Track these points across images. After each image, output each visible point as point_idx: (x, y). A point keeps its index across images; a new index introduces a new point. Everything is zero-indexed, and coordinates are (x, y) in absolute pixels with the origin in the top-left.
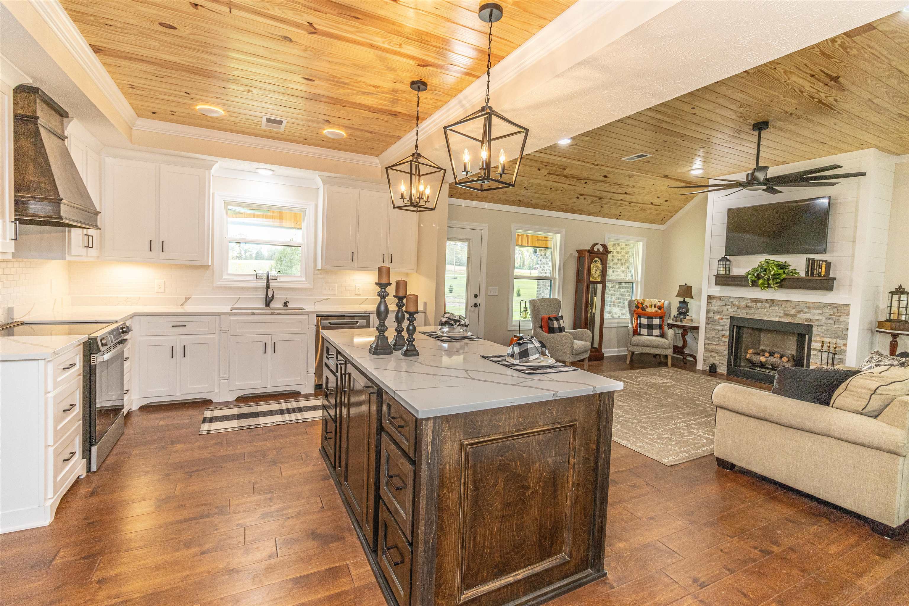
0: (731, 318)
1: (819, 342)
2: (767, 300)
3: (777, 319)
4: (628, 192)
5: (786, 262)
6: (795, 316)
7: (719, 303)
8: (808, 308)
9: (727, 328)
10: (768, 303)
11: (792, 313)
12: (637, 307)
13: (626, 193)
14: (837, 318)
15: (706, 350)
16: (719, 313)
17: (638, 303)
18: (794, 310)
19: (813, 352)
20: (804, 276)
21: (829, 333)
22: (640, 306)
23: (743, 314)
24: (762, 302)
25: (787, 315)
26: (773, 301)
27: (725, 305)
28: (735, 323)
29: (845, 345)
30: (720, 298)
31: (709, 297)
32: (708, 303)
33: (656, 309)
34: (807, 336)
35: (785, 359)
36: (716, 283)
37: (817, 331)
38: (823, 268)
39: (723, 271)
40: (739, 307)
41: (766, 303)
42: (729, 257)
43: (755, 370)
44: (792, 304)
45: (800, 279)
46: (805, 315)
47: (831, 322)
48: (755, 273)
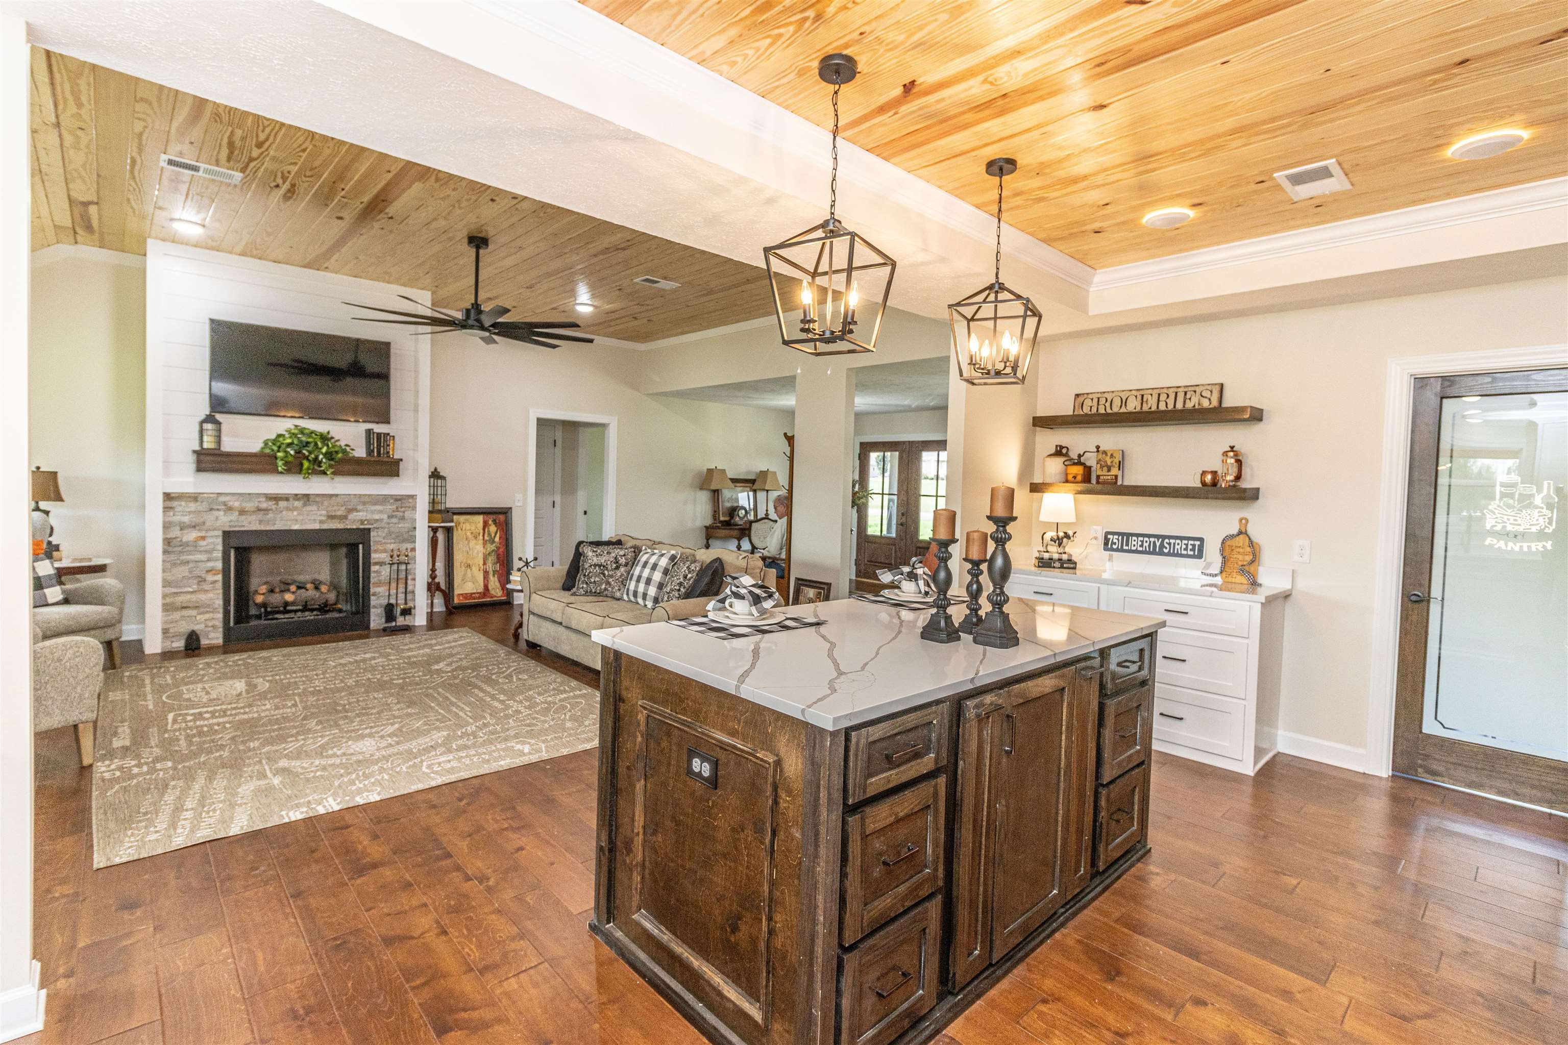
0: (227, 535)
1: (385, 551)
2: (296, 495)
3: (317, 526)
5: (328, 433)
6: (345, 517)
7: (192, 506)
8: (364, 503)
9: (219, 554)
10: (298, 500)
11: (339, 513)
14: (401, 514)
15: (168, 608)
16: (194, 527)
18: (343, 508)
19: (374, 568)
20: (364, 455)
21: (393, 536)
23: (251, 524)
24: (287, 499)
25: (331, 517)
26: (307, 496)
27: (211, 509)
28: (235, 542)
29: (413, 550)
30: (195, 498)
31: (168, 496)
32: (166, 509)
34: (361, 546)
35: (324, 588)
36: (201, 468)
37: (378, 536)
38: (391, 445)
39: (209, 443)
40: (242, 512)
41: (294, 499)
42: (219, 417)
43: (277, 619)
44: (339, 499)
45: (358, 461)
46: (360, 515)
47: (394, 520)
48: (289, 450)
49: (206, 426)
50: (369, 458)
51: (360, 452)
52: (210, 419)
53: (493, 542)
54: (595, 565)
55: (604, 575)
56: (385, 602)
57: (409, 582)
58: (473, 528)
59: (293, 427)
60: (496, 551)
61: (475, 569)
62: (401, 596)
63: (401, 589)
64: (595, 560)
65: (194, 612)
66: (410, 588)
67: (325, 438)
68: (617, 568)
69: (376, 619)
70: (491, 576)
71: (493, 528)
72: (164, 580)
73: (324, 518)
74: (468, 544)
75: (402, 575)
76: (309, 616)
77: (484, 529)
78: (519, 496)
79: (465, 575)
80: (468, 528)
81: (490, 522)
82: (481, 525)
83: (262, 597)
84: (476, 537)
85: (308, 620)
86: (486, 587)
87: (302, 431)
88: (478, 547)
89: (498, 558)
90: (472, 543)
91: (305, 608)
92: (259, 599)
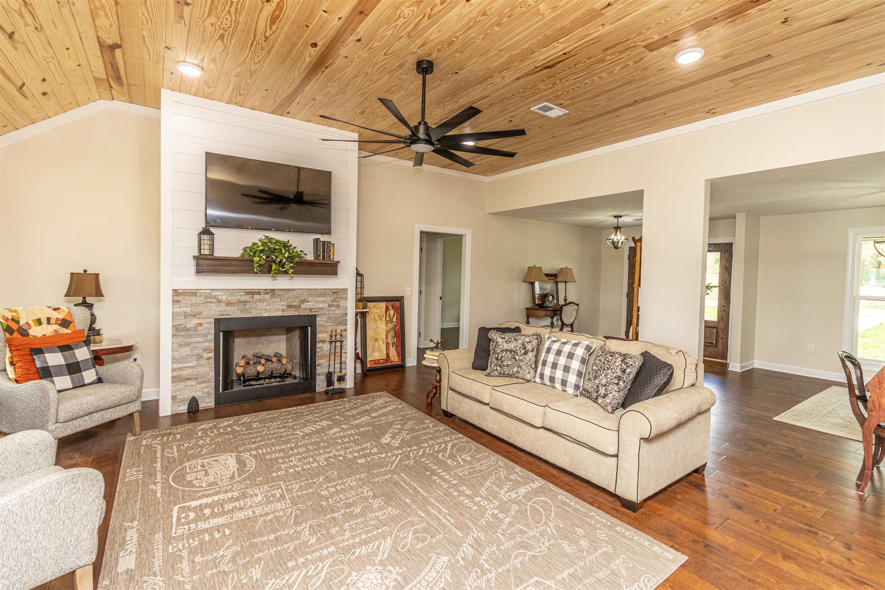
0: (218, 322)
1: (326, 332)
2: (266, 290)
3: (280, 314)
4: (16, 36)
5: (288, 241)
6: (299, 306)
7: (193, 300)
8: (312, 296)
9: (212, 337)
10: (267, 293)
11: (295, 303)
12: (9, 330)
13: (11, 36)
14: (337, 303)
15: (175, 379)
16: (195, 316)
17: (7, 319)
18: (298, 300)
19: (319, 345)
20: (313, 259)
21: (332, 320)
22: (15, 327)
23: (235, 313)
24: (259, 293)
25: (289, 307)
26: (273, 291)
27: (206, 302)
28: (223, 327)
29: (345, 330)
30: (194, 293)
31: (176, 292)
32: (175, 302)
33: (56, 327)
34: (309, 328)
35: (284, 361)
36: (199, 271)
37: (321, 320)
38: (332, 251)
39: (206, 251)
40: (229, 304)
41: (264, 294)
42: (212, 230)
43: (252, 385)
44: (295, 293)
45: (310, 264)
46: (309, 305)
47: (333, 308)
48: (262, 255)
49: (203, 237)
50: (317, 261)
51: (310, 257)
52: (206, 232)
53: (392, 322)
54: (506, 350)
55: (515, 359)
56: (326, 370)
57: (343, 355)
58: (379, 312)
59: (264, 238)
60: (394, 328)
61: (380, 342)
62: (338, 366)
63: (338, 360)
64: (506, 346)
65: (194, 383)
66: (343, 359)
67: (286, 245)
68: (526, 353)
69: (321, 385)
70: (391, 347)
71: (392, 312)
72: (173, 358)
73: (284, 308)
74: (376, 323)
75: (338, 350)
76: (274, 382)
77: (386, 313)
78: (408, 288)
79: (374, 347)
80: (376, 312)
81: (390, 307)
82: (384, 310)
83: (242, 369)
84: (381, 319)
85: (274, 386)
86: (388, 355)
87: (270, 240)
88: (382, 326)
89: (395, 334)
90: (379, 322)
91: (271, 377)
92: (240, 370)
